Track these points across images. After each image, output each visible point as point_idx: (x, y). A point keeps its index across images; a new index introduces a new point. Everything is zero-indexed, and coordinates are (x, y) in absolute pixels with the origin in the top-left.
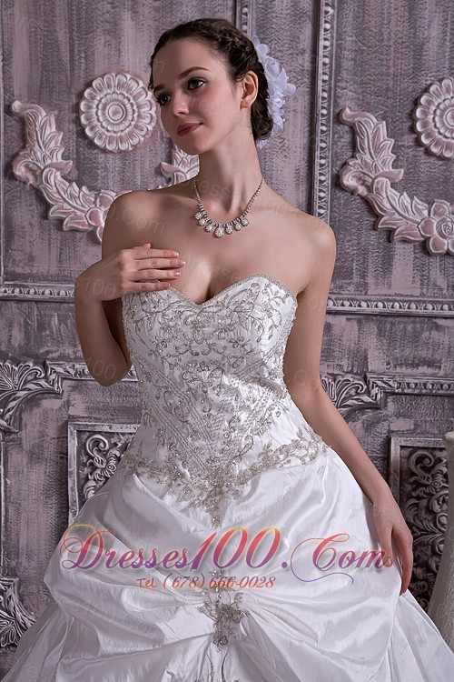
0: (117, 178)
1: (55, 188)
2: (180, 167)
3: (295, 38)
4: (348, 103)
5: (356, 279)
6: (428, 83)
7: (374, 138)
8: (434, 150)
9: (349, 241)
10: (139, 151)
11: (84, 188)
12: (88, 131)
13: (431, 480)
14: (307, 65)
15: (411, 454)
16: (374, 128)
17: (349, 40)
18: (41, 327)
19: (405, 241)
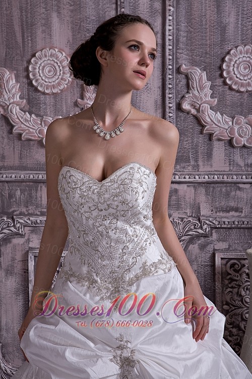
0: (52, 109)
1: (16, 116)
2: (88, 102)
4: (183, 62)
5: (192, 163)
6: (229, 49)
7: (199, 81)
8: (234, 87)
9: (187, 141)
10: (64, 93)
11: (33, 115)
12: (34, 82)
13: (239, 277)
14: (160, 41)
15: (227, 262)
16: (199, 75)
17: (183, 26)
18: (10, 196)
19: (219, 140)
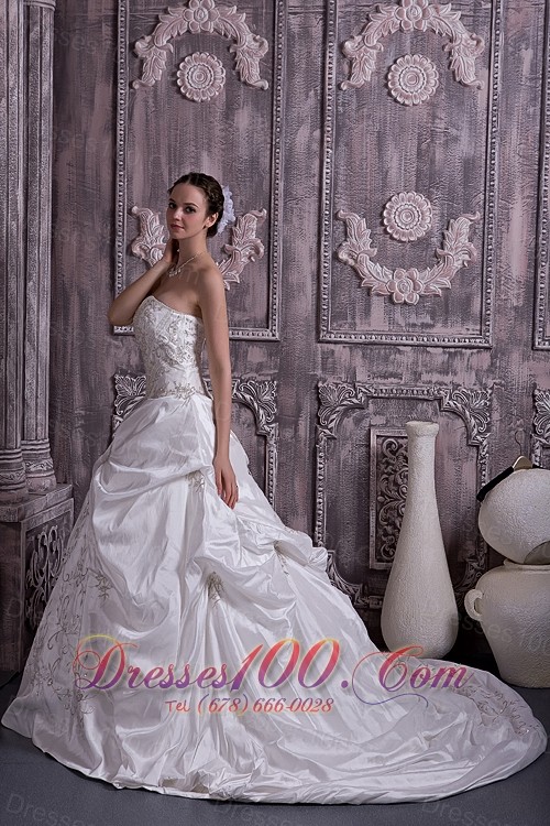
2: (236, 248)
3: (309, 167)
4: (342, 207)
5: (349, 321)
6: (391, 195)
7: (358, 229)
8: (395, 236)
14: (317, 184)
15: (384, 440)
16: (358, 223)
17: (342, 169)
19: (379, 295)
